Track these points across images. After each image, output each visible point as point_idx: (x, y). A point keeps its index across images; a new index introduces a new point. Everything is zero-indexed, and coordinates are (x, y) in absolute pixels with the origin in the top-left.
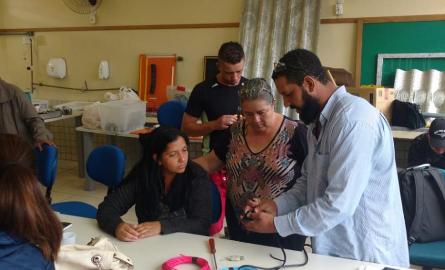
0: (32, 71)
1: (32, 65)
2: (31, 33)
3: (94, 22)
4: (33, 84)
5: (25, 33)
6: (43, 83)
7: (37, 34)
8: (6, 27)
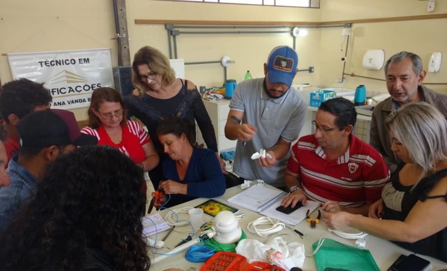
0: (345, 62)
1: (346, 56)
2: (349, 24)
3: (432, 9)
4: (344, 74)
5: (344, 25)
6: (355, 74)
7: (355, 26)
8: (323, 20)
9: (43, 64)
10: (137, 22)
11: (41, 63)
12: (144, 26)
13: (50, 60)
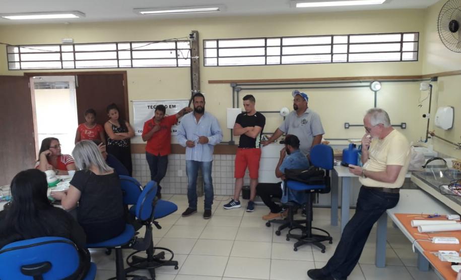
0: (429, 120)
1: (429, 113)
2: (434, 78)
4: (428, 132)
9: (150, 107)
10: (210, 82)
11: (149, 106)
12: (215, 85)
13: (153, 105)
